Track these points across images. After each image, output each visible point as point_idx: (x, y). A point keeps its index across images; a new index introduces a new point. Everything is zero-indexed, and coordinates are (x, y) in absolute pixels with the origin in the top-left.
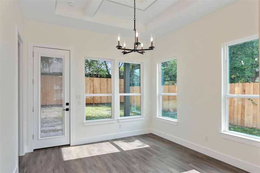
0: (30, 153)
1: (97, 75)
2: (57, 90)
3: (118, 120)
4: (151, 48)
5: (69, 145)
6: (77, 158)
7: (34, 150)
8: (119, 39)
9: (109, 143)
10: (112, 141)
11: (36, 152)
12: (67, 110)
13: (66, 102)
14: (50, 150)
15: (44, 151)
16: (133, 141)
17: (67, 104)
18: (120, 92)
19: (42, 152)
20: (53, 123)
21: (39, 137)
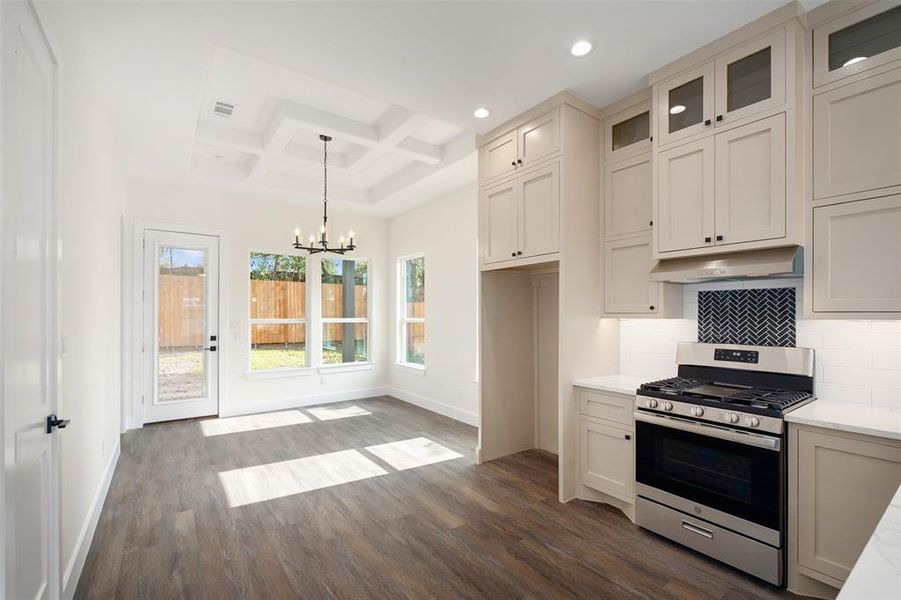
0: (136, 430)
1: (296, 274)
2: (191, 311)
3: (318, 370)
4: (351, 248)
5: (217, 416)
6: (229, 432)
7: (145, 425)
8: (297, 232)
9: (297, 411)
10: (303, 409)
11: (149, 428)
12: (213, 349)
13: (211, 333)
14: (178, 424)
15: (166, 426)
16: (347, 407)
17: (213, 338)
18: (325, 316)
19: (160, 427)
20: (182, 386)
21: (156, 402)
